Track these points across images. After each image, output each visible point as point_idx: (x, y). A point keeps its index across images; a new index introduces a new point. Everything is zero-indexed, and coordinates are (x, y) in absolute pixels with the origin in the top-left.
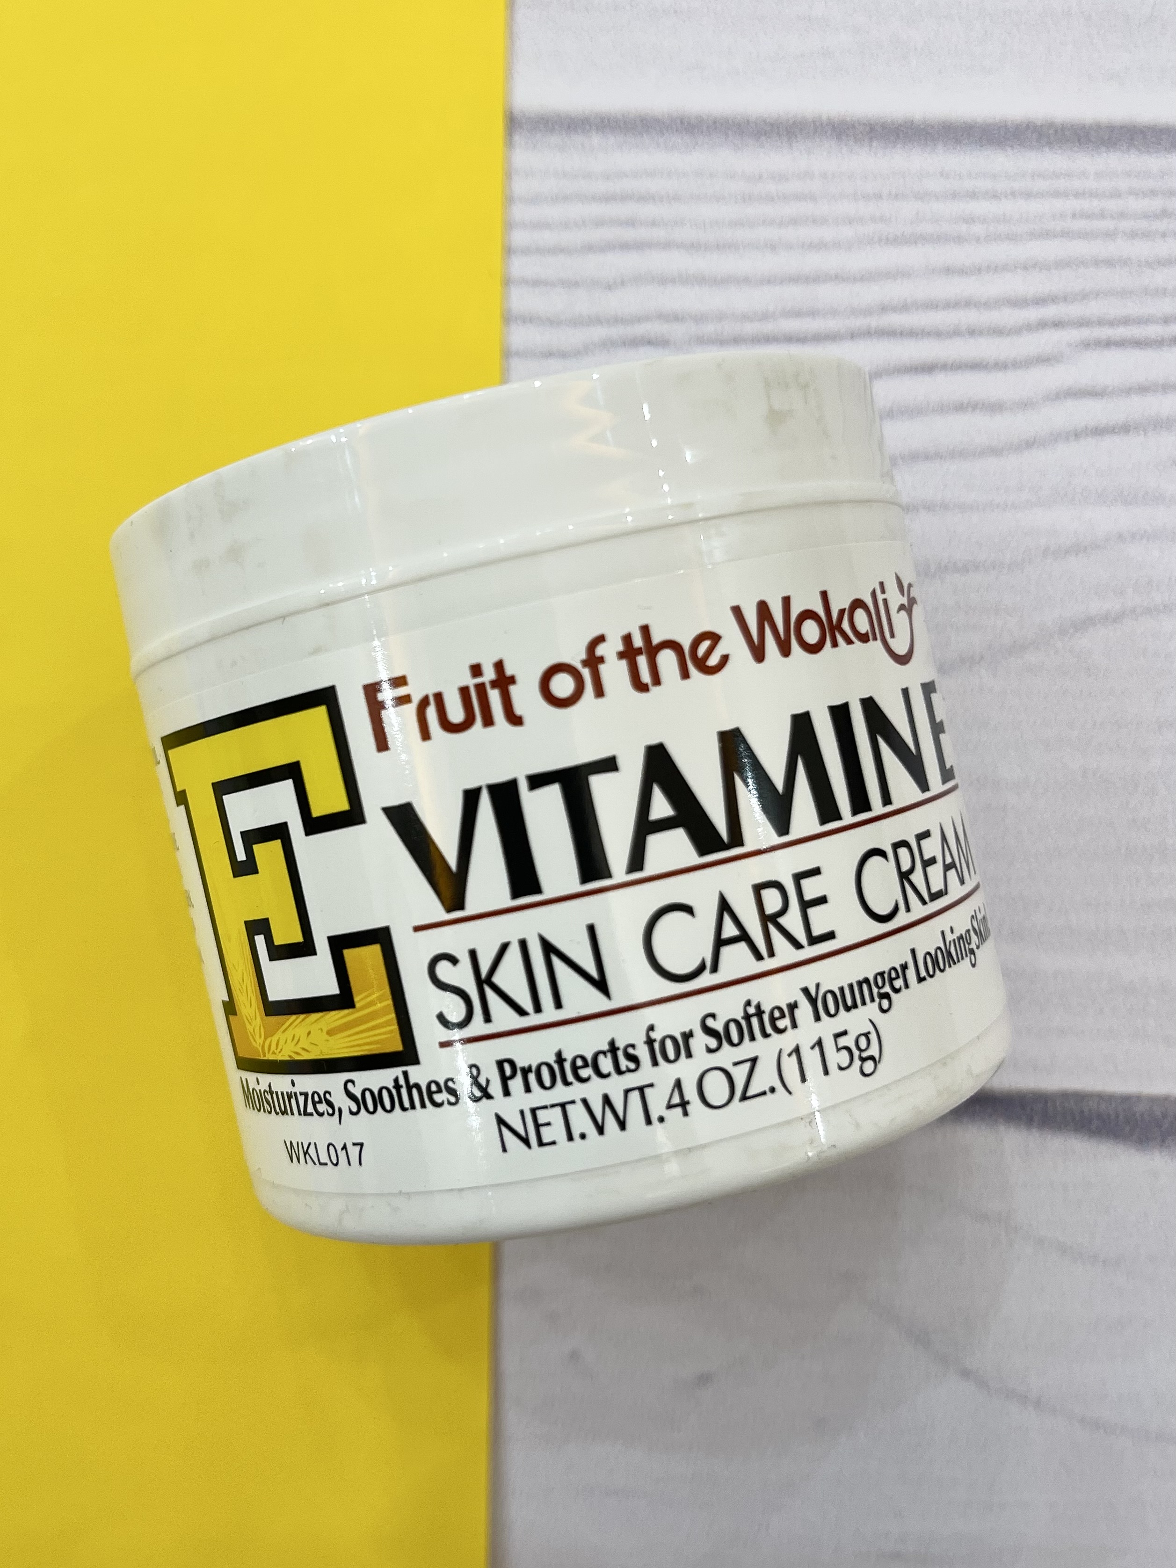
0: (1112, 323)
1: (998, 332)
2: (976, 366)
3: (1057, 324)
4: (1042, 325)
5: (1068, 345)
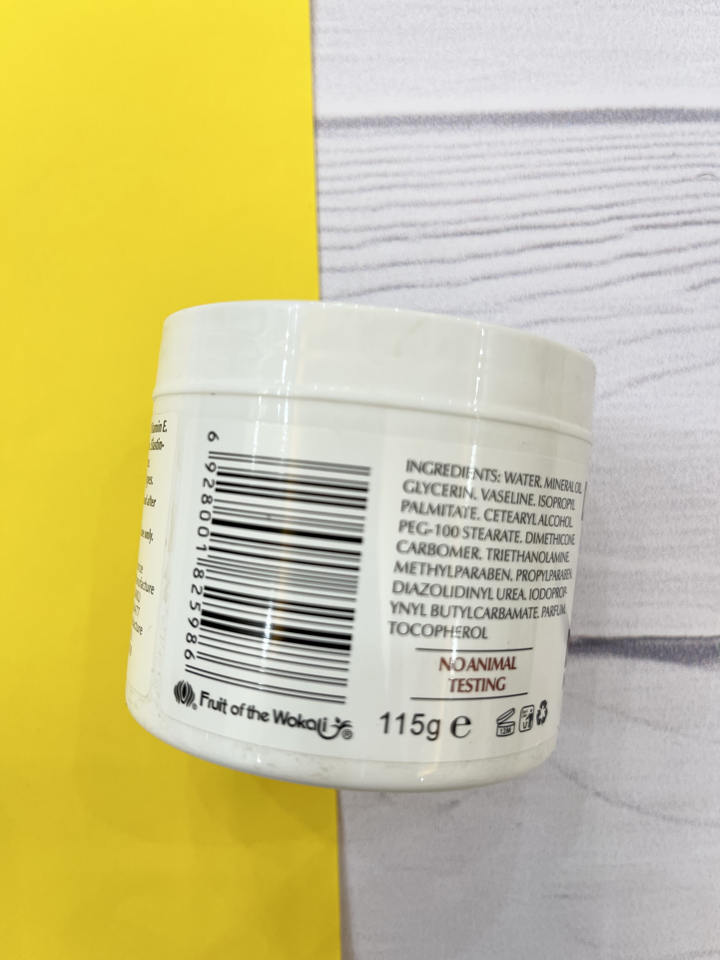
0: (649, 216)
1: (587, 224)
2: (576, 243)
3: (619, 218)
4: (611, 219)
5: (626, 229)
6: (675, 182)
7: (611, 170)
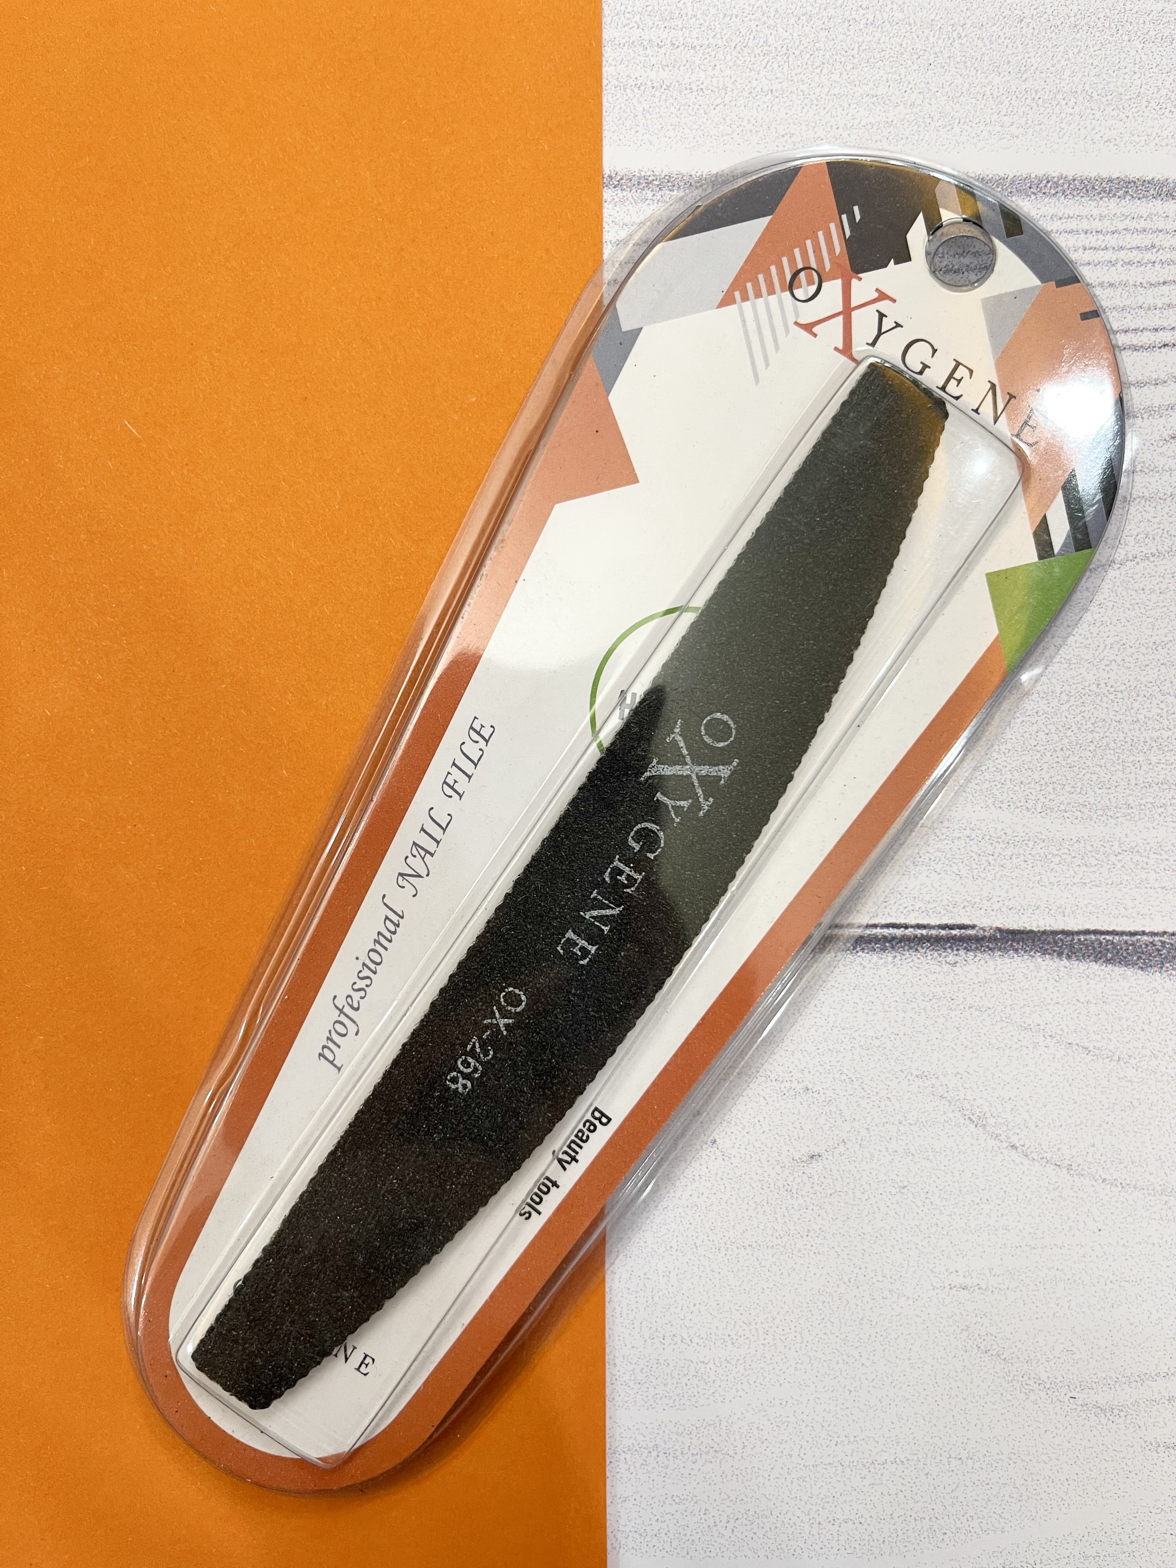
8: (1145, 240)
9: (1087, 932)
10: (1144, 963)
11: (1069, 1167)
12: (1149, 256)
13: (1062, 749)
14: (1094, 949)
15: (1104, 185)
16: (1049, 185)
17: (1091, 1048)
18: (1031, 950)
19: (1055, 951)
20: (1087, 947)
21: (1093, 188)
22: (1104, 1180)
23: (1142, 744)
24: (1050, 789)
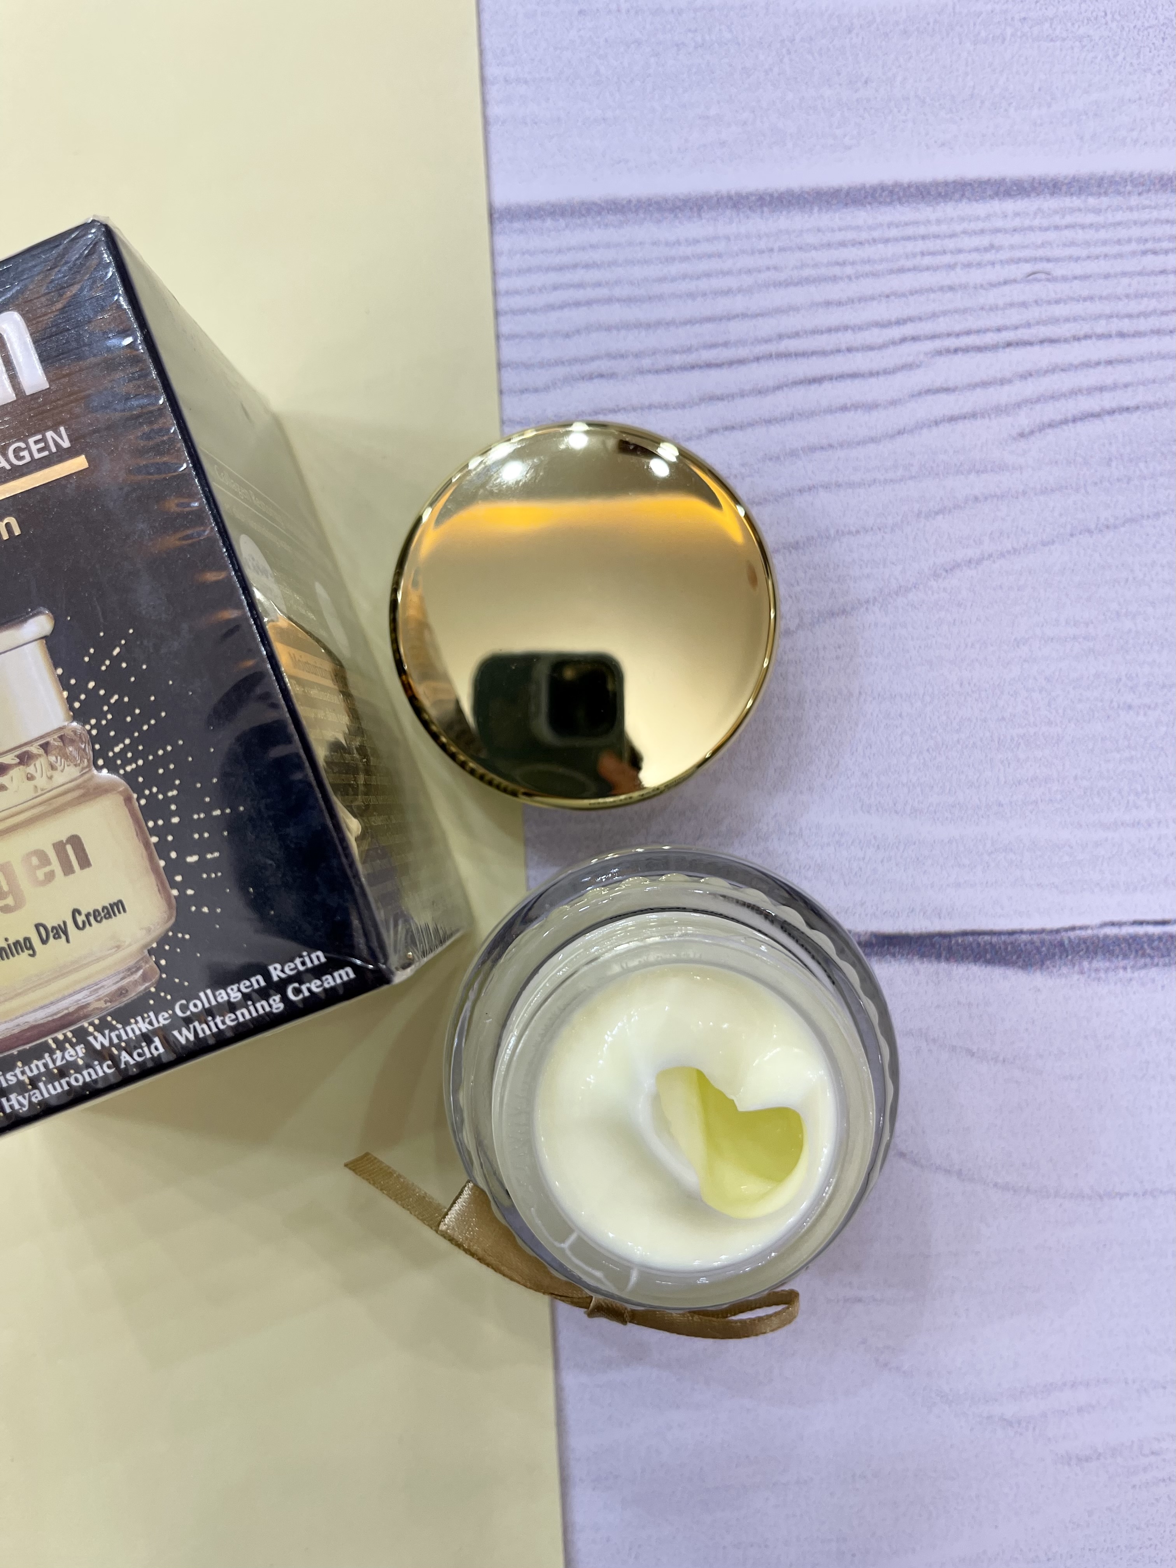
0: (958, 335)
1: (871, 348)
2: (854, 376)
3: (915, 339)
4: (903, 340)
5: (926, 354)
6: (993, 285)
7: (902, 270)
8: (985, 241)
9: (965, 934)
10: (1024, 961)
11: (959, 1173)
12: (989, 256)
13: (928, 750)
14: (972, 950)
15: (940, 189)
16: (884, 194)
17: (975, 1050)
18: (908, 954)
19: (932, 954)
20: (965, 949)
21: (929, 193)
22: (996, 1185)
23: (1009, 741)
24: (919, 789)
